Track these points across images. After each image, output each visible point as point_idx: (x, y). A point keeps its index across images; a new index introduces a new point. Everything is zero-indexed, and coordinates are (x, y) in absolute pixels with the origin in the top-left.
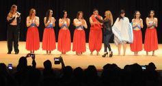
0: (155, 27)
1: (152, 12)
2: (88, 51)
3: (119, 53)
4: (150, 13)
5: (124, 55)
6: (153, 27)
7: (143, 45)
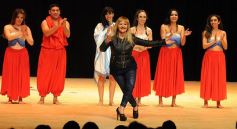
0: (180, 46)
1: (174, 12)
2: (34, 94)
3: (101, 100)
4: (170, 14)
5: (111, 104)
6: (174, 46)
7: (152, 83)
